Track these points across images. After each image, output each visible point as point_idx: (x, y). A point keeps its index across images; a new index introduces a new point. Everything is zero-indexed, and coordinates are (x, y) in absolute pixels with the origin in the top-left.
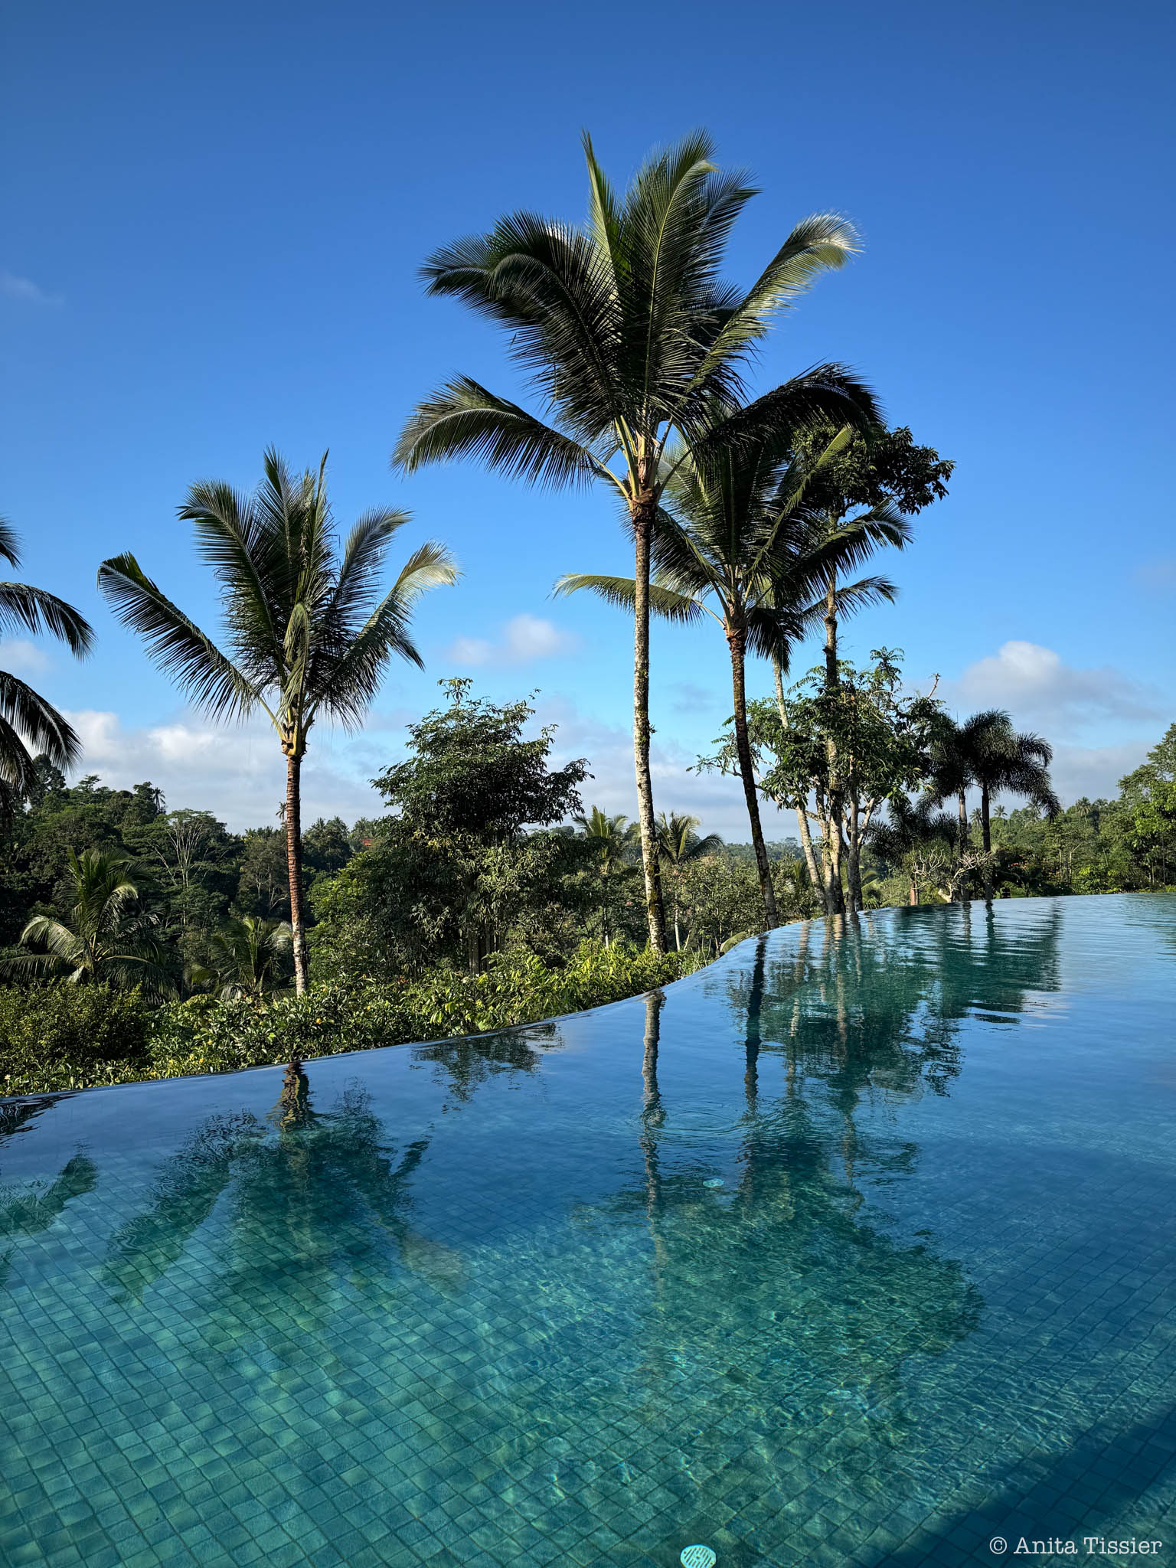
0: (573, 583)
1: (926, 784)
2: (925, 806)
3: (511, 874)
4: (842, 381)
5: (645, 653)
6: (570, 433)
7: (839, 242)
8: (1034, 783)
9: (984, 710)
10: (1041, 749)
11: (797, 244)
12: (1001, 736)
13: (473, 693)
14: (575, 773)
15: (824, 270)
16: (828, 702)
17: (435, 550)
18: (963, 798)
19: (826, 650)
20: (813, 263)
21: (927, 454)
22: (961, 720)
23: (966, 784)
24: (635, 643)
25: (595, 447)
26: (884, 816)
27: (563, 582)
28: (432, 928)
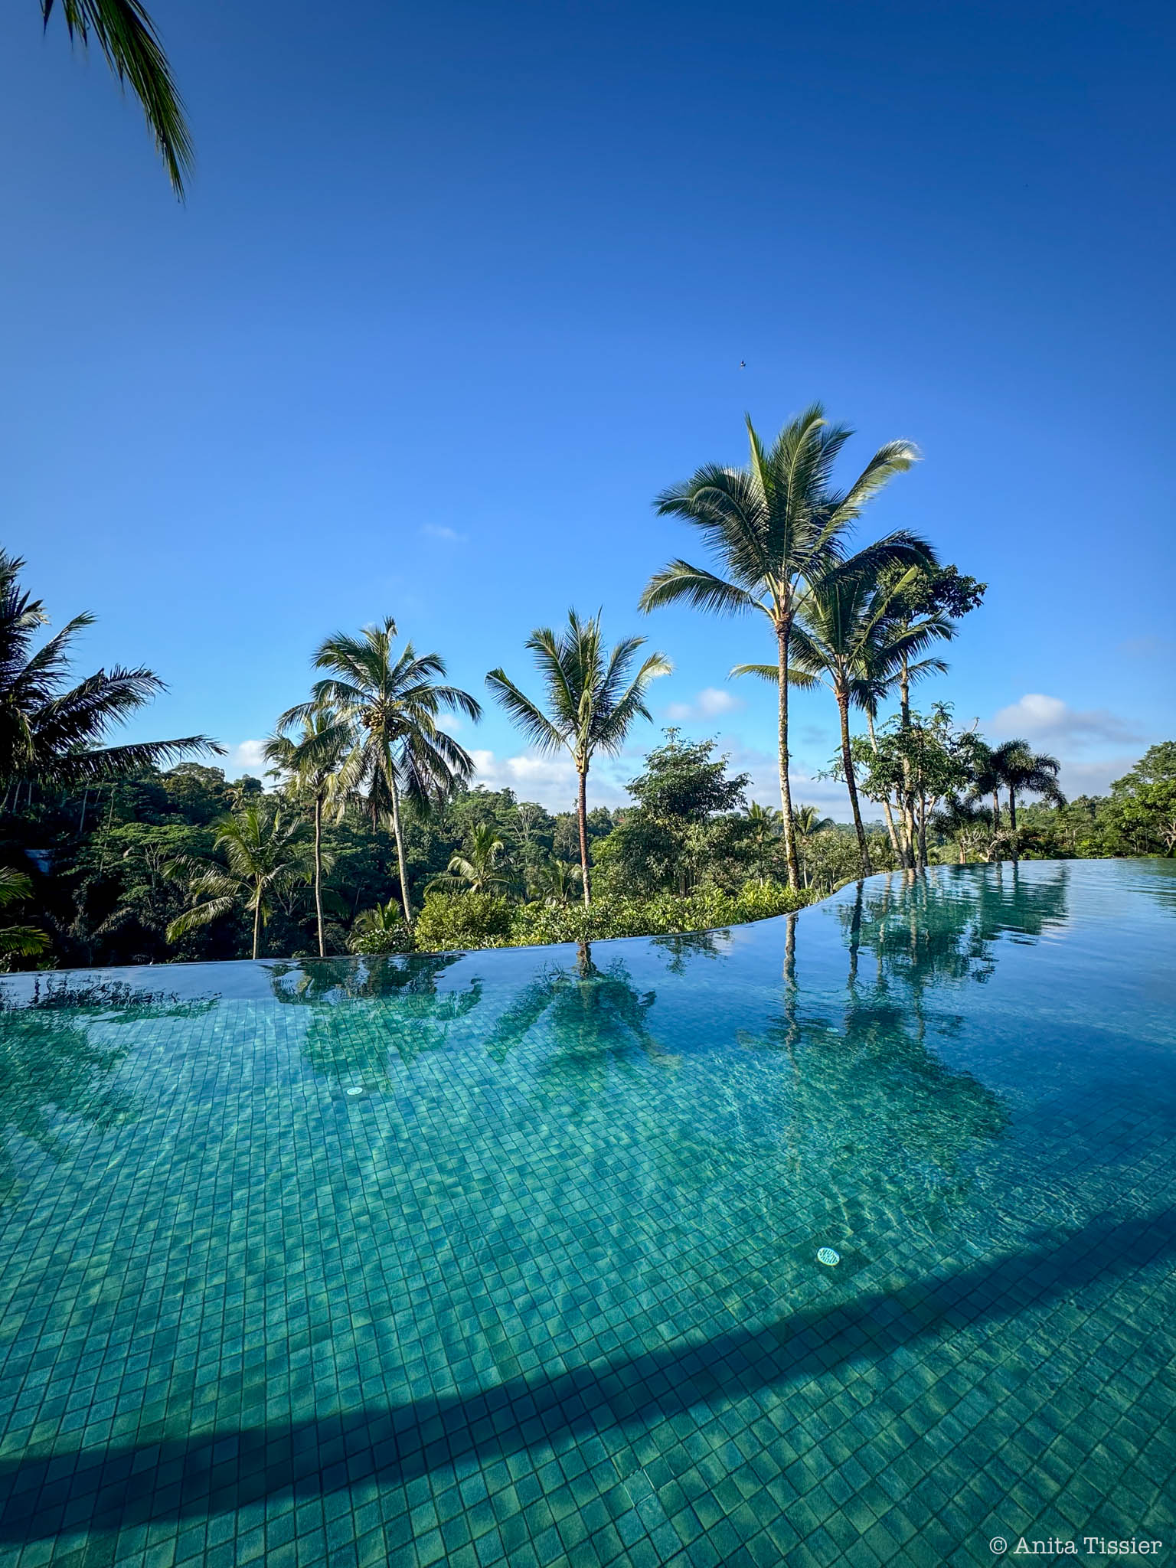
0: (740, 670)
1: (970, 787)
2: (970, 800)
3: (704, 840)
4: (910, 541)
5: (785, 709)
6: (738, 584)
7: (907, 455)
8: (1047, 785)
9: (1010, 739)
10: (1051, 763)
11: (880, 460)
12: (1022, 755)
13: (681, 735)
14: (742, 782)
15: (897, 473)
16: (904, 736)
17: (660, 656)
18: (996, 795)
19: (902, 704)
20: (890, 470)
21: (968, 580)
22: (994, 749)
23: (998, 787)
24: (780, 705)
25: (754, 592)
26: (942, 807)
27: (734, 670)
28: (658, 870)
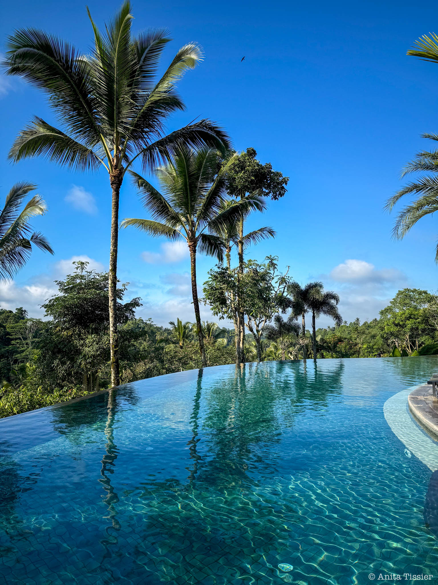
0: (128, 222)
4: (212, 129)
5: (115, 244)
7: (194, 56)
8: (332, 311)
9: (313, 282)
10: (334, 297)
11: (179, 58)
12: (318, 292)
15: (187, 68)
17: (37, 199)
18: (304, 316)
19: (239, 254)
20: (183, 66)
21: (278, 175)
22: (303, 287)
23: (305, 311)
24: (111, 241)
27: (124, 222)
